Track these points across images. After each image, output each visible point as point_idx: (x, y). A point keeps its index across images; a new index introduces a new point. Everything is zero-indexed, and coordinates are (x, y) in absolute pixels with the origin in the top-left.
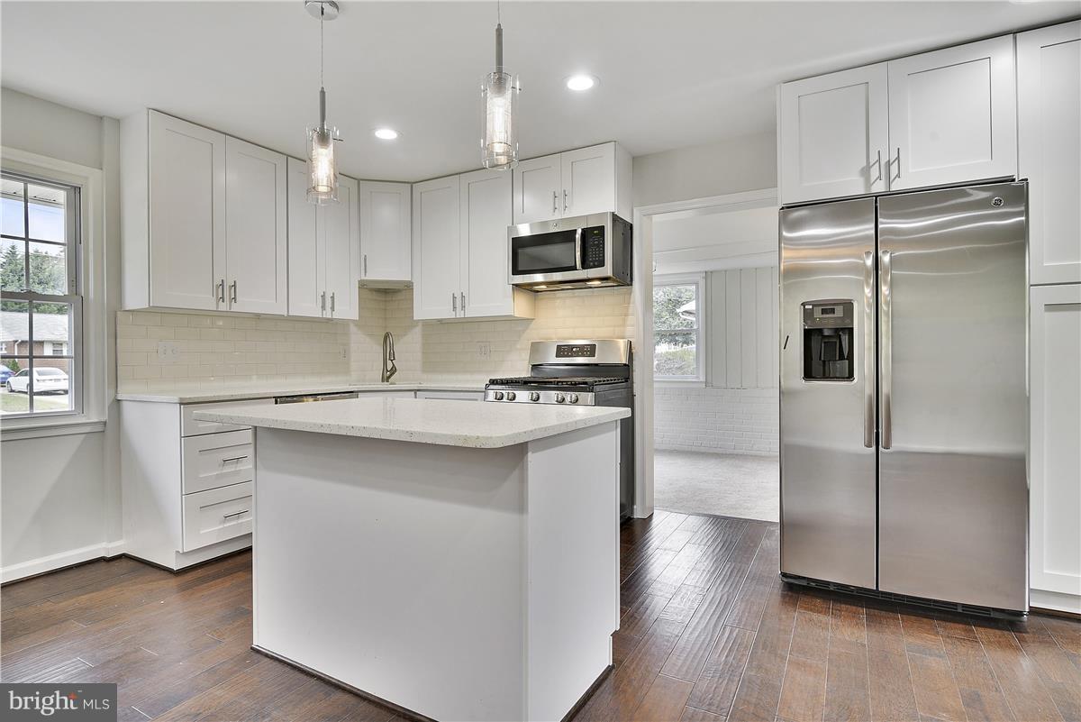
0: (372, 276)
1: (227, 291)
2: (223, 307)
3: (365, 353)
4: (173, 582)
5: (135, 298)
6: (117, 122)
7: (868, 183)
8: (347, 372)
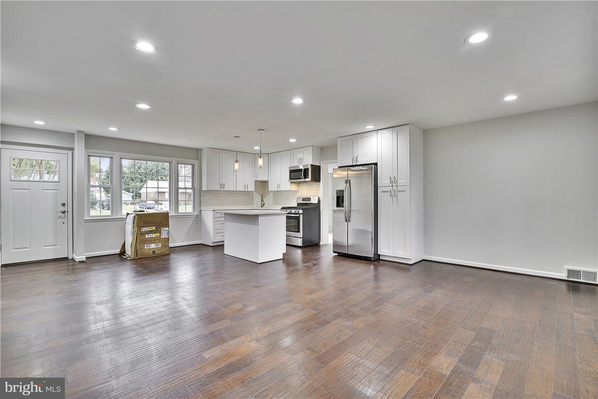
0: (258, 179)
1: (222, 186)
2: (222, 189)
3: (257, 198)
4: (211, 248)
5: (204, 188)
6: (201, 150)
7: (353, 163)
8: (253, 205)
